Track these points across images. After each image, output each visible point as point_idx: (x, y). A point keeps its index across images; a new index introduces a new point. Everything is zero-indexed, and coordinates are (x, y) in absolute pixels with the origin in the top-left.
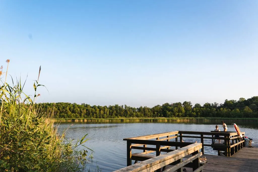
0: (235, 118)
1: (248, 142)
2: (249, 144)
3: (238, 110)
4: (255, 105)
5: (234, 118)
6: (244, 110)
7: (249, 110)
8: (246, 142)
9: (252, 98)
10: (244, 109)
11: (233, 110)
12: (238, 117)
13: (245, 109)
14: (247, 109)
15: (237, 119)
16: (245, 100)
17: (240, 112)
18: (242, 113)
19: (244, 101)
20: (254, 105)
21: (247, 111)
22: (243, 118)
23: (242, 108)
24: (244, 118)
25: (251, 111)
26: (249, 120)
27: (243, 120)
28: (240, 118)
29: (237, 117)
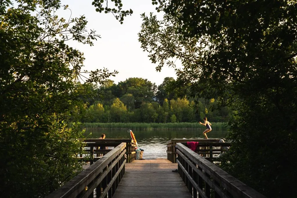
0: (94, 124)
1: (139, 153)
2: (140, 156)
3: (100, 106)
4: (131, 95)
5: (92, 122)
6: (112, 106)
7: (121, 106)
8: (137, 154)
9: (127, 80)
10: (112, 103)
11: (92, 106)
12: (100, 122)
13: (114, 104)
14: (118, 104)
15: (99, 126)
16: (115, 85)
17: (104, 110)
18: (109, 112)
19: (112, 87)
20: (130, 97)
21: (118, 109)
22: (109, 124)
23: (108, 102)
24: (112, 124)
25: (124, 108)
26: (119, 127)
27: (110, 127)
28: (104, 122)
29: (98, 120)
